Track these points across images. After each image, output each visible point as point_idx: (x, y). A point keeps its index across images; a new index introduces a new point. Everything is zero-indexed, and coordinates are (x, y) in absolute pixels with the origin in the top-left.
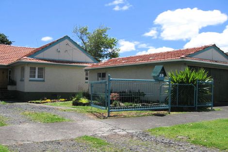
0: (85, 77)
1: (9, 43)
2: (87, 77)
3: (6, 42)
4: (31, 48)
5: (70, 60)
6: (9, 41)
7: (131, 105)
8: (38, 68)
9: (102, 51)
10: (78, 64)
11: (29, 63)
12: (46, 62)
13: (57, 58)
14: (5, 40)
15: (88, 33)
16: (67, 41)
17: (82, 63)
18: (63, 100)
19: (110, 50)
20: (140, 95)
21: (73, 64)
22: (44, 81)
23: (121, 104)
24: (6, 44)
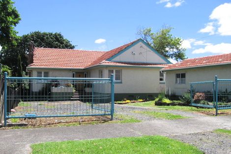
0: (159, 77)
1: (72, 48)
2: (162, 78)
3: (69, 46)
4: (101, 51)
5: (145, 61)
6: (73, 45)
7: (220, 104)
8: (116, 71)
9: (167, 51)
10: (153, 66)
11: (107, 67)
12: (123, 65)
13: (132, 61)
14: (69, 45)
15: (152, 34)
16: (141, 43)
17: (156, 64)
18: (141, 100)
19: (175, 50)
20: (228, 94)
21: (148, 66)
22: (121, 83)
23: (209, 103)
24: (70, 48)
